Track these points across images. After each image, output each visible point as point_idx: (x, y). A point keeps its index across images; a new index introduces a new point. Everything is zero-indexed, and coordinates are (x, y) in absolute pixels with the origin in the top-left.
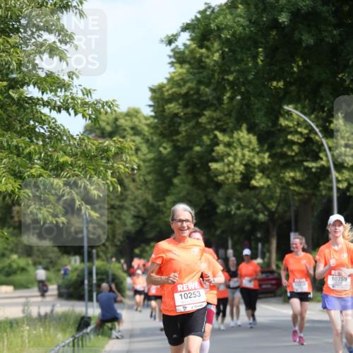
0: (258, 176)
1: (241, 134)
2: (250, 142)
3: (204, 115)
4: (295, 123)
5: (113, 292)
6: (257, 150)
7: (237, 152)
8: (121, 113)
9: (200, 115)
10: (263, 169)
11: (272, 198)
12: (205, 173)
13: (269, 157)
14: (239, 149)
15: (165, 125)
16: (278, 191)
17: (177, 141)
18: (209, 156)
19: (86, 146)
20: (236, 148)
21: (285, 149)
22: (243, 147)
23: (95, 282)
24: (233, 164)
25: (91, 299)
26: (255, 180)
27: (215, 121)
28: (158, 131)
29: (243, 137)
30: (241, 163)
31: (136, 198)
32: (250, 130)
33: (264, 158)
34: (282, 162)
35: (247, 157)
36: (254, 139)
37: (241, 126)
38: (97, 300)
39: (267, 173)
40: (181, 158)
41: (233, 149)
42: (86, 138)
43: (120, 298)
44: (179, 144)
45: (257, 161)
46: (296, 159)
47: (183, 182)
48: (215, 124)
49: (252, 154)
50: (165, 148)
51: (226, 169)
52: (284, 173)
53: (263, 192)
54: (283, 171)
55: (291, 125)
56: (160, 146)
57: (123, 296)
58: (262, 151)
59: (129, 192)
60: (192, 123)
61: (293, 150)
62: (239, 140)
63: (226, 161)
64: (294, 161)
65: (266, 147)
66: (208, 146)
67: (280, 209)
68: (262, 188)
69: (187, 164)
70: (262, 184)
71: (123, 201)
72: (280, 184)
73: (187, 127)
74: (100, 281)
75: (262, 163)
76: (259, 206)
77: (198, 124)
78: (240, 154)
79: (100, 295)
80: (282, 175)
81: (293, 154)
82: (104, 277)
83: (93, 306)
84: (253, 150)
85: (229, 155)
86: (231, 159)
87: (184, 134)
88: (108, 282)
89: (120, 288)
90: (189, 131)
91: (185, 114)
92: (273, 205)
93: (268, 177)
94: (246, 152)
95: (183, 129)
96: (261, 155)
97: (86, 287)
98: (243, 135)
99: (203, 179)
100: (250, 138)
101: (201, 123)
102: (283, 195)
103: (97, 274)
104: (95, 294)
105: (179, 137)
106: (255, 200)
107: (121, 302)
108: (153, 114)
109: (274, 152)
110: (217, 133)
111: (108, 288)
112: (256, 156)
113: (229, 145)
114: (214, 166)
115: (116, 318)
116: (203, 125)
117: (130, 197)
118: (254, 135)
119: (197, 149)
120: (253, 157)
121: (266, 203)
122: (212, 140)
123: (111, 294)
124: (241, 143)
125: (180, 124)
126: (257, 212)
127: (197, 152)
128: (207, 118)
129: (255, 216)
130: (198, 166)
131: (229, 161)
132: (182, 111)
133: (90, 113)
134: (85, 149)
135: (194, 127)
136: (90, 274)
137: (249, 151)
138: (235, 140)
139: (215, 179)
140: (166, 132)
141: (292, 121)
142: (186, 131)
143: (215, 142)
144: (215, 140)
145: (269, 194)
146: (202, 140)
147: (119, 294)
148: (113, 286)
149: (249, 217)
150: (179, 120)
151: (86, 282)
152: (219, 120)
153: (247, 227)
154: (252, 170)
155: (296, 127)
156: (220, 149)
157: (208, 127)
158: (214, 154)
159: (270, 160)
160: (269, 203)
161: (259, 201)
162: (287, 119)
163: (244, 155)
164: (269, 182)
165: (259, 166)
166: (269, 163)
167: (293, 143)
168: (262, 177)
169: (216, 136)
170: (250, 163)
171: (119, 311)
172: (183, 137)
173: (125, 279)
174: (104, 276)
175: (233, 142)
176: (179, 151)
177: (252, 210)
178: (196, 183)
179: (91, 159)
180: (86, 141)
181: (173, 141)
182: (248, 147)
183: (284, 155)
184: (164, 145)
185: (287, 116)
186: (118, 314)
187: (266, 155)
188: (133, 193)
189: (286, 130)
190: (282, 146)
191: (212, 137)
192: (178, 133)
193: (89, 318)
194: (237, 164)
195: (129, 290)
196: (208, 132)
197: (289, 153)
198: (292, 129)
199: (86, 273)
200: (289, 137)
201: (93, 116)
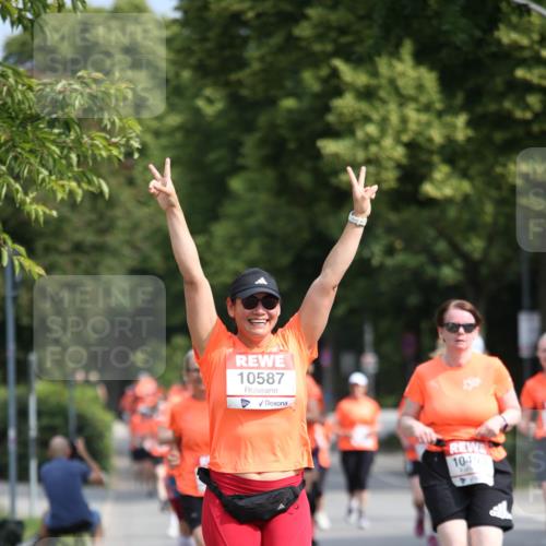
0: (441, 171)
1: (399, 67)
2: (420, 87)
3: (305, 17)
4: (536, 37)
5: (81, 459)
6: (439, 106)
7: (388, 112)
8: (98, 11)
9: (297, 17)
10: (452, 154)
11: (472, 227)
12: (308, 164)
13: (469, 124)
14: (393, 106)
15: (209, 45)
16: (489, 208)
17: (240, 83)
18: (317, 122)
19: (10, 93)
20: (384, 102)
21: (507, 104)
22: (403, 100)
23: (33, 432)
24: (377, 142)
25: (23, 476)
26: (432, 181)
27: (333, 35)
28: (193, 61)
29: (403, 74)
30: (398, 141)
31: (135, 227)
32: (420, 58)
33: (454, 127)
34: (499, 137)
35: (412, 126)
36: (429, 78)
37: (398, 45)
38: (40, 479)
39: (462, 164)
40: (249, 127)
41: (378, 104)
42: (10, 72)
43: (96, 474)
44: (245, 92)
45: (437, 135)
46: (536, 128)
47: (253, 187)
48: (335, 41)
49: (424, 117)
50: (210, 101)
51: (361, 155)
52: (505, 166)
53: (452, 213)
54: (501, 159)
55: (525, 41)
56: (197, 95)
57: (104, 468)
58: (450, 110)
59: (118, 212)
60: (276, 40)
61: (527, 107)
62: (392, 82)
63: (360, 134)
64: (529, 134)
65: (460, 98)
66: (317, 96)
67: (494, 256)
68: (449, 201)
69: (263, 142)
70: (448, 191)
71: (103, 231)
72: (494, 193)
73: (264, 50)
74: (47, 432)
75: (450, 141)
76: (441, 246)
77: (291, 41)
78: (394, 119)
79: (47, 467)
80: (499, 170)
81: (528, 115)
82: (58, 421)
83: (29, 495)
84: (427, 108)
85: (367, 119)
86: (372, 129)
87: (256, 66)
88: (66, 435)
89: (97, 450)
90: (269, 59)
91: (259, 16)
92: (476, 246)
93: (464, 175)
94: (411, 113)
95: (253, 52)
96: (448, 119)
97: (12, 447)
98: (405, 70)
99: (304, 179)
100: (419, 78)
101: (298, 39)
102: (502, 221)
103: (40, 414)
104: (33, 465)
105: (243, 75)
106: (432, 233)
107: (99, 483)
108: (178, 15)
109: (479, 110)
110: (338, 63)
111: (68, 450)
112: (436, 123)
113: (367, 94)
114: (330, 147)
115: (85, 525)
116: (303, 44)
117: (122, 223)
118: (432, 68)
119: (289, 103)
120: (429, 125)
121: (458, 239)
122: (325, 81)
123: (76, 464)
124: (397, 91)
125: (245, 40)
126: (436, 261)
127: (290, 111)
128: (315, 26)
129: (430, 271)
130: (292, 146)
131: (367, 135)
132: (251, 8)
133: (21, 6)
134: (9, 100)
135: (281, 50)
136: (23, 413)
137: (418, 110)
138: (384, 82)
139: (334, 181)
140: (212, 63)
141: (526, 31)
142: (262, 59)
143: (334, 87)
144: (334, 82)
145: (466, 216)
146: (299, 82)
147: (93, 465)
148: (80, 444)
149: (417, 274)
150: (244, 32)
151: (12, 434)
152: (343, 31)
153: (413, 300)
154: (424, 157)
155: (536, 47)
156: (346, 104)
157: (317, 47)
158: (331, 118)
159: (470, 133)
160: (468, 240)
161: (442, 234)
162: (515, 28)
163: (404, 120)
164: (466, 186)
165: (443, 147)
166: (469, 140)
167: (528, 87)
168: (448, 177)
169: (335, 73)
170: (421, 140)
171: (94, 506)
172: (254, 74)
173: (109, 428)
174: (56, 418)
175: (379, 87)
176: (243, 108)
177: (422, 258)
178: (284, 188)
179: (23, 125)
180: (11, 80)
181: (227, 84)
182: (415, 99)
183: (504, 120)
184: (208, 92)
185: (514, 19)
186: (90, 513)
187: (461, 120)
188: (128, 213)
189: (511, 57)
190: (502, 96)
191: (324, 72)
192: (242, 64)
193: (20, 524)
194: (388, 142)
195: (120, 453)
196: (315, 61)
197: (519, 114)
198: (527, 54)
199: (12, 412)
200: (520, 73)
201: (29, 15)
